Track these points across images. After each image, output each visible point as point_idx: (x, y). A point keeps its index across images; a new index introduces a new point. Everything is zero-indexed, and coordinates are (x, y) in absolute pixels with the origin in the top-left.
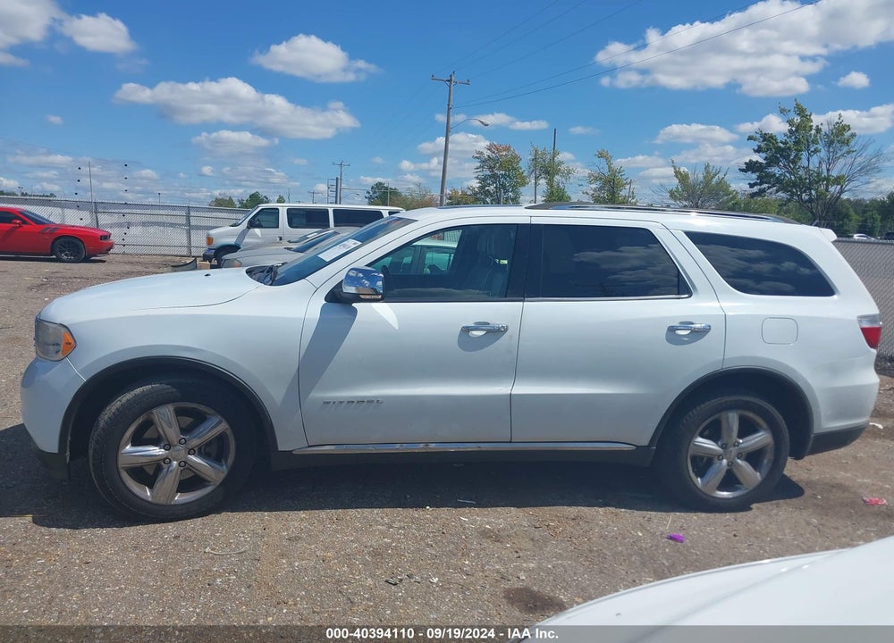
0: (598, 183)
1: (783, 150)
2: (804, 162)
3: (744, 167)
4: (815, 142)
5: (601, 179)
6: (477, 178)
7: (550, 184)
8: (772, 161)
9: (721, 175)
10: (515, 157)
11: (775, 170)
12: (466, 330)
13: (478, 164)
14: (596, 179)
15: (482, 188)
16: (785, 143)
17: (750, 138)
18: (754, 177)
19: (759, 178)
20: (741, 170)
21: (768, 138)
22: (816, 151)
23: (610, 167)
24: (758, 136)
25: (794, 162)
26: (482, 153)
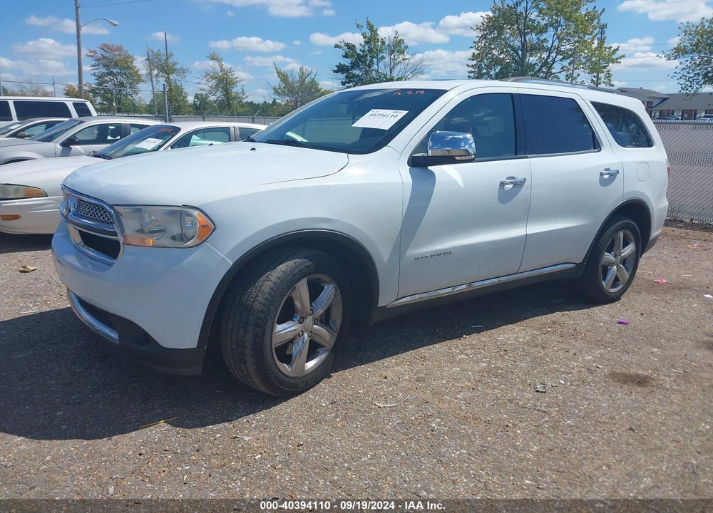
0: (214, 81)
1: (362, 56)
2: (375, 67)
3: (336, 69)
4: (381, 51)
5: (216, 78)
6: (94, 74)
7: (168, 80)
8: (354, 65)
9: (312, 76)
10: (129, 57)
11: (356, 72)
12: (502, 184)
13: (94, 63)
14: (212, 78)
15: (100, 84)
16: (363, 51)
17: (336, 46)
18: (342, 76)
19: (346, 77)
20: (335, 71)
21: (351, 47)
22: (383, 58)
23: (221, 67)
24: (343, 44)
25: (370, 66)
26: (95, 52)
